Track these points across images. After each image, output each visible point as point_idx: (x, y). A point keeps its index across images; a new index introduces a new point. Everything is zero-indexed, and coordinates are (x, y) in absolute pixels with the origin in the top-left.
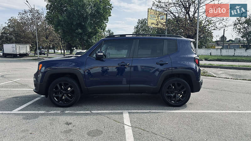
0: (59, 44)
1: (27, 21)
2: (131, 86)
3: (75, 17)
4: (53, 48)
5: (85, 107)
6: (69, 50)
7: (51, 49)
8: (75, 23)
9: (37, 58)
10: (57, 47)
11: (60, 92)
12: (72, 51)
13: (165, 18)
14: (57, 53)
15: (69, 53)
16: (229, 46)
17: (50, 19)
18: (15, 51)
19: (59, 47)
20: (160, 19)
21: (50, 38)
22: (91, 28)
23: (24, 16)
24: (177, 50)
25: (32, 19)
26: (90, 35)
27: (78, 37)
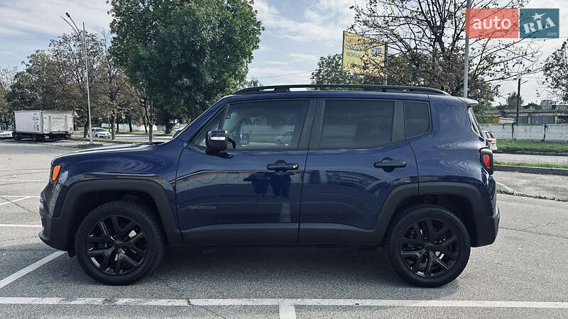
0: (141, 113)
1: (69, 61)
2: (303, 226)
3: (175, 49)
4: (128, 121)
5: (174, 284)
6: (162, 125)
7: (122, 123)
8: (174, 64)
9: (88, 143)
10: (137, 119)
11: (108, 243)
12: (169, 128)
13: (383, 52)
14: (137, 133)
15: (163, 133)
16: (529, 119)
17: (119, 55)
18: (40, 127)
19: (141, 119)
20: (370, 55)
21: (120, 97)
22: (211, 75)
23: (62, 48)
24: (431, 128)
25: (80, 55)
26: (210, 92)
27: (184, 95)
